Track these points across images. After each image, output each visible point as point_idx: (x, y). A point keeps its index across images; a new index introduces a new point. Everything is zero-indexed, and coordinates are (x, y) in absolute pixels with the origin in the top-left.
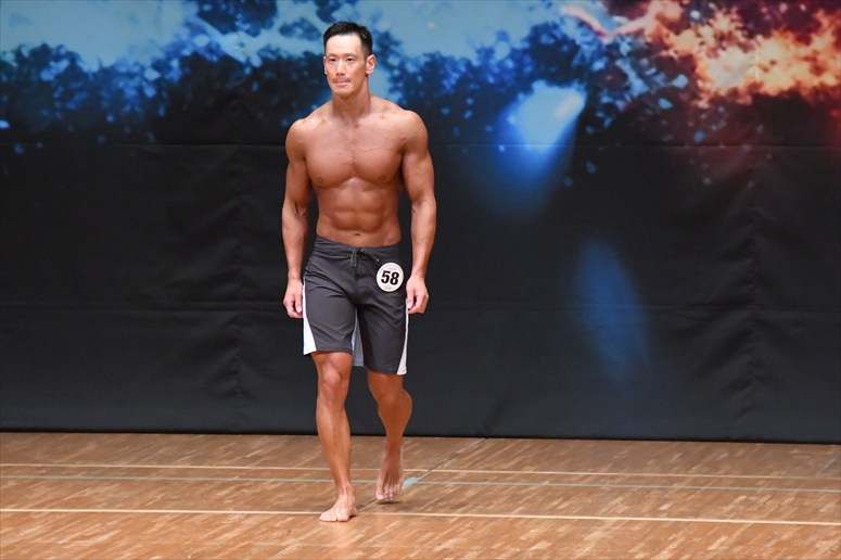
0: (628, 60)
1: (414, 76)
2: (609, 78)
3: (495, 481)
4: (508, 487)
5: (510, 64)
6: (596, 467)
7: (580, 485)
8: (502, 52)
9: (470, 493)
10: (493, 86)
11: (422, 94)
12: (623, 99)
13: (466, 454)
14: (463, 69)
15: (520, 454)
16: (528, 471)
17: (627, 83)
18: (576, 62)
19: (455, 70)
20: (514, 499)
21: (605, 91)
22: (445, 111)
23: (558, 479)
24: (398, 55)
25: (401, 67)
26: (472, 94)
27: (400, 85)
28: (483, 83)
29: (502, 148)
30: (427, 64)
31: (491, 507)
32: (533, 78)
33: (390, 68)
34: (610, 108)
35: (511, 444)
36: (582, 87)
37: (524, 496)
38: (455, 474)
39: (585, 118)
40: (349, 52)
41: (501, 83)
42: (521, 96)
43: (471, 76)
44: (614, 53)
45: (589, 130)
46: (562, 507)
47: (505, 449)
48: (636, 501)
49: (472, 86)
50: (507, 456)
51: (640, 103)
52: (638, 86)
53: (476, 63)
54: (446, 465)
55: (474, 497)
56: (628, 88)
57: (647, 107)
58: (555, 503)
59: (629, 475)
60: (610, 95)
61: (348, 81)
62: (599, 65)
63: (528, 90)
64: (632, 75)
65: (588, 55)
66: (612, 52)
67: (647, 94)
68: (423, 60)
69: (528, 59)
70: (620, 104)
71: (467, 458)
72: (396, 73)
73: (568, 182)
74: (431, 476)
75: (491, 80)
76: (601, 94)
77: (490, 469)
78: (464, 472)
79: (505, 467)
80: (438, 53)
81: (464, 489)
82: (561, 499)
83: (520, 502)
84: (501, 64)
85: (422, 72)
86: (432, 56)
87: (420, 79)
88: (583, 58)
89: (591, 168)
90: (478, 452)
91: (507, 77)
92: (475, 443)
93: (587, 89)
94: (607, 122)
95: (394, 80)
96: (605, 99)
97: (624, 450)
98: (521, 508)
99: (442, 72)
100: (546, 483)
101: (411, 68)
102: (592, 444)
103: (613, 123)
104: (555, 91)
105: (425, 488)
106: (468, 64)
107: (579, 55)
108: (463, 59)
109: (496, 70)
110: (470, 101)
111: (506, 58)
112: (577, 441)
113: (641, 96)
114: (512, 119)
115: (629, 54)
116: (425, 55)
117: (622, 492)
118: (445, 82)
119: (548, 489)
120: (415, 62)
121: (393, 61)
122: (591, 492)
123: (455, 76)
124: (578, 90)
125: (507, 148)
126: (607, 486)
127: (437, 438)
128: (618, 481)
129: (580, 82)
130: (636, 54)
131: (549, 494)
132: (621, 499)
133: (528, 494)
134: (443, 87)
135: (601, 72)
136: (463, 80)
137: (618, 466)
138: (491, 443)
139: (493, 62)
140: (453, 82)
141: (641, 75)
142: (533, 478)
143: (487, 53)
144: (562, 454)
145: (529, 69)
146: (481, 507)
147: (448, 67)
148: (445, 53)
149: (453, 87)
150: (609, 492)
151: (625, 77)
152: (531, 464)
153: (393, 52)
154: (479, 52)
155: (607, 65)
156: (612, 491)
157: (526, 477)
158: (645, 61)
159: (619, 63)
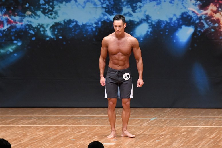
0: (204, 20)
1: (154, 25)
2: (200, 24)
3: (174, 118)
4: (176, 120)
5: (176, 22)
6: (197, 115)
7: (194, 119)
8: (175, 19)
9: (168, 121)
10: (172, 27)
11: (156, 29)
12: (203, 29)
14: (165, 23)
15: (180, 112)
16: (182, 116)
17: (204, 26)
18: (192, 21)
19: (164, 23)
20: (178, 122)
21: (199, 27)
22: (162, 33)
23: (189, 118)
24: (150, 20)
25: (151, 23)
26: (167, 29)
27: (151, 27)
28: (170, 26)
29: (175, 41)
30: (157, 22)
31: (173, 124)
32: (182, 25)
33: (148, 23)
34: (200, 31)
35: (177, 110)
36: (193, 27)
37: (180, 122)
38: (165, 117)
39: (194, 34)
40: (120, 25)
41: (174, 26)
42: (179, 29)
43: (167, 24)
44: (201, 19)
45: (195, 37)
46: (189, 124)
47: (176, 111)
48: (207, 123)
49: (168, 27)
50: (177, 113)
51: (207, 30)
52: (206, 26)
53: (168, 21)
54: (162, 115)
55: (169, 122)
56: (204, 27)
57: (209, 31)
58: (188, 123)
59: (205, 117)
60: (200, 28)
61: (120, 32)
62: (197, 21)
63: (181, 27)
64: (205, 24)
65: (195, 19)
66: (200, 18)
67: (209, 28)
68: (156, 21)
69: (181, 20)
70: (202, 31)
71: (167, 113)
72: (150, 24)
73: (190, 49)
74: (159, 117)
75: (172, 25)
76: (198, 28)
77: (172, 115)
78: (167, 116)
79: (176, 115)
80: (160, 19)
81: (167, 120)
82: (189, 123)
83: (180, 123)
84: (174, 22)
85: (156, 24)
86: (158, 20)
87: (156, 25)
88: (194, 20)
89: (195, 45)
90: (170, 112)
91: (176, 25)
92: (169, 109)
93: (195, 27)
94: (199, 35)
95: (150, 26)
96: (199, 29)
97: (204, 111)
98: (180, 125)
99: (161, 24)
100: (186, 119)
101: (153, 23)
102: (196, 110)
103: (200, 35)
104: (187, 28)
105: (157, 120)
106: (167, 22)
107: (192, 19)
108: (166, 21)
109: (173, 23)
110: (167, 30)
111: (176, 20)
112: (193, 109)
113: (207, 28)
114: (177, 34)
115: (204, 19)
116: (157, 20)
117: (203, 120)
118: (161, 26)
119: (186, 120)
120: (154, 21)
121: (149, 21)
122: (196, 121)
123: (164, 24)
124: (192, 27)
125: (176, 41)
126: (200, 119)
127: (160, 109)
128: (203, 118)
129: (193, 26)
130: (206, 19)
131: (186, 121)
132: (203, 122)
133: (182, 121)
134: (161, 27)
135: (198, 23)
136: (165, 26)
137: (203, 114)
138: (173, 109)
139: (172, 21)
140: (163, 26)
141: (207, 24)
142: (183, 118)
143: (171, 19)
144: (189, 112)
145: (181, 23)
146: (170, 124)
147: (162, 23)
148: (161, 19)
149: (163, 27)
150: (200, 121)
151: (203, 24)
152: (182, 114)
153: (149, 19)
154: (169, 19)
155: (199, 22)
156: (201, 120)
157: (181, 117)
158: (208, 20)
159: (202, 21)
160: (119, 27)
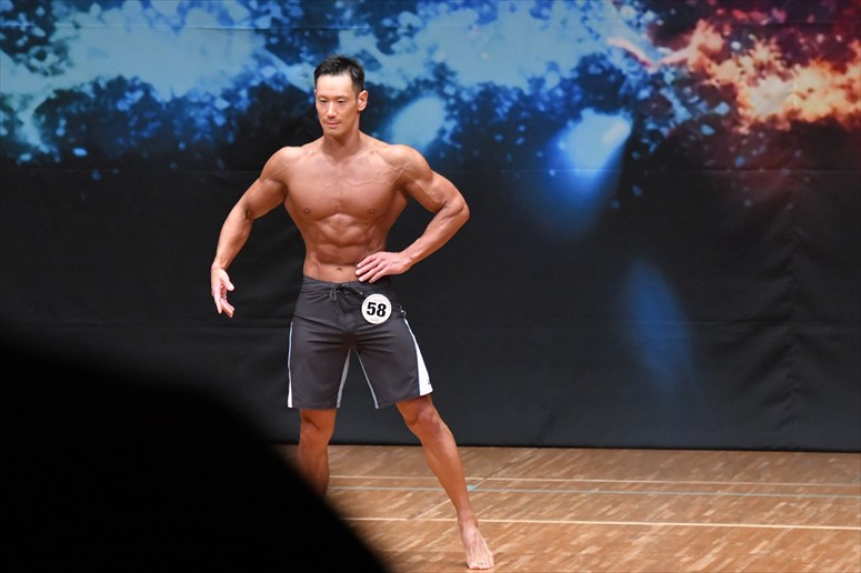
0: (672, 88)
1: (468, 105)
2: (654, 106)
3: (548, 488)
4: (558, 495)
5: (560, 93)
6: (643, 475)
7: (629, 492)
8: (552, 81)
9: (524, 500)
10: (543, 113)
11: (476, 122)
12: (667, 125)
13: (519, 463)
14: (515, 97)
15: (571, 463)
16: (579, 479)
17: (671, 111)
18: (622, 91)
19: (508, 98)
20: (565, 506)
21: (651, 118)
22: (499, 138)
23: (608, 487)
24: (453, 84)
25: (457, 96)
26: (524, 121)
27: (456, 113)
28: (535, 112)
29: (552, 173)
30: (481, 93)
31: (543, 514)
32: (581, 106)
33: (446, 97)
34: (655, 135)
35: (562, 454)
36: (629, 114)
37: (574, 503)
38: (510, 482)
39: (632, 144)
40: (340, 94)
41: (552, 111)
42: (570, 123)
43: (522, 104)
44: (659, 82)
45: (635, 155)
46: (610, 513)
47: (556, 458)
48: (681, 509)
49: (524, 114)
50: (559, 465)
51: (684, 129)
52: (681, 113)
53: (527, 92)
54: (500, 474)
55: (529, 503)
56: (672, 115)
57: (691, 133)
58: (604, 510)
59: (674, 483)
60: (655, 122)
61: (340, 122)
62: (644, 94)
63: (577, 117)
64: (676, 103)
65: (634, 85)
66: (656, 81)
67: (690, 122)
68: (478, 89)
69: (577, 88)
70: (665, 131)
71: (521, 467)
72: (452, 101)
73: (616, 204)
74: (487, 484)
75: (542, 108)
76: (646, 121)
77: (542, 477)
78: (518, 481)
79: (555, 474)
80: (491, 83)
81: (518, 496)
82: (610, 506)
83: (572, 509)
84: (551, 93)
85: (476, 101)
86: (486, 85)
87: (474, 107)
88: (629, 87)
89: (637, 191)
90: (530, 461)
91: (557, 105)
92: (528, 452)
93: (633, 116)
94: (653, 148)
95: (450, 108)
96: (651, 126)
97: (670, 459)
98: (572, 515)
99: (495, 101)
100: (596, 491)
101: (466, 97)
102: (639, 453)
103: (657, 150)
104: (603, 118)
105: (480, 495)
106: (520, 93)
107: (625, 84)
108: (515, 88)
109: (547, 99)
110: (522, 128)
111: (556, 87)
112: (626, 451)
113: (685, 123)
114: (562, 145)
115: (673, 83)
116: (479, 85)
117: (668, 499)
118: (499, 111)
119: (597, 496)
120: (470, 91)
121: (449, 90)
122: (638, 499)
123: (508, 104)
124: (625, 117)
125: (557, 173)
126: (653, 493)
127: (492, 448)
128: (664, 488)
129: (627, 110)
130: (680, 83)
131: (598, 501)
132: (666, 505)
133: (579, 500)
134: (496, 114)
135: (646, 100)
136: (515, 109)
137: (664, 474)
138: (542, 453)
139: (543, 91)
140: (506, 110)
141: (684, 103)
142: (582, 486)
143: (538, 83)
144: (611, 462)
145: (577, 98)
146: (533, 513)
147: (501, 96)
148: (499, 82)
149: (506, 115)
150: (656, 499)
151: (669, 104)
152: (581, 473)
153: (448, 82)
154: (530, 81)
155: (652, 94)
156: (659, 497)
157: (577, 484)
158: (688, 90)
159: (663, 92)
160: (337, 105)
